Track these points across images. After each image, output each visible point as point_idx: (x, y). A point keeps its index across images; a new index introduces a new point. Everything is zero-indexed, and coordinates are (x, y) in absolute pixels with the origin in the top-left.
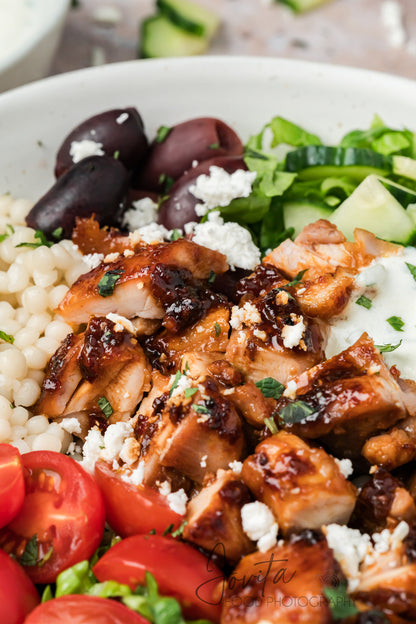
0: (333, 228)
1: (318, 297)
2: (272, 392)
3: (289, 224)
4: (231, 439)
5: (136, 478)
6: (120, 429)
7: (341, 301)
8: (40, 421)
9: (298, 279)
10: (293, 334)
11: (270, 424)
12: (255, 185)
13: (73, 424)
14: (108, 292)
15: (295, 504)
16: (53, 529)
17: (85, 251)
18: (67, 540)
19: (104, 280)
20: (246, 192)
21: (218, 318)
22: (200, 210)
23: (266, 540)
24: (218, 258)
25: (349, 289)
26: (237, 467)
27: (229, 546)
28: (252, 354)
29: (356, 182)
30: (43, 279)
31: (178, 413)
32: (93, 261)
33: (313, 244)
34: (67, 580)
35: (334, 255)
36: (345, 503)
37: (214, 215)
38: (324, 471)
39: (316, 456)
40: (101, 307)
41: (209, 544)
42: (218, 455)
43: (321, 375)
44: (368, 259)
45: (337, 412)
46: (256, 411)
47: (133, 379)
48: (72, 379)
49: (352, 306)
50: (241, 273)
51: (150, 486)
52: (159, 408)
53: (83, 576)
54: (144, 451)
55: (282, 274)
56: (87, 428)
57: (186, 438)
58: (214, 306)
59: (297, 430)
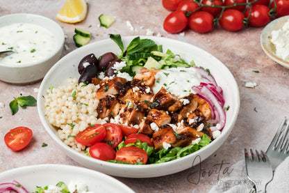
0: (146, 69)
1: (149, 82)
2: (146, 102)
3: (134, 71)
4: (142, 113)
5: (126, 124)
6: (117, 117)
7: (154, 83)
8: (100, 119)
9: (143, 80)
10: (148, 90)
11: (149, 108)
12: (126, 63)
13: (107, 119)
14: (106, 90)
15: (161, 121)
16: (113, 138)
17: (95, 85)
18: (117, 139)
19: (105, 88)
20: (125, 65)
21: (130, 91)
22: (115, 72)
23: (157, 129)
24: (125, 80)
25: (154, 80)
26: (145, 118)
27: (149, 132)
28: (140, 96)
29: (147, 59)
30: (90, 92)
31: (131, 110)
32: (98, 86)
33: (143, 73)
34: (120, 146)
35: (148, 74)
36: (169, 119)
37: (119, 72)
38: (164, 114)
39: (162, 112)
40: (106, 94)
41: (146, 132)
42: (141, 117)
43: (155, 97)
44: (155, 73)
45: (163, 102)
46: (145, 106)
47: (117, 107)
48: (105, 109)
49: (156, 83)
50: (130, 82)
51: (129, 125)
52: (125, 111)
53: (123, 144)
54: (124, 120)
55: (139, 80)
56: (109, 119)
57: (134, 114)
58: (129, 89)
59: (155, 108)
